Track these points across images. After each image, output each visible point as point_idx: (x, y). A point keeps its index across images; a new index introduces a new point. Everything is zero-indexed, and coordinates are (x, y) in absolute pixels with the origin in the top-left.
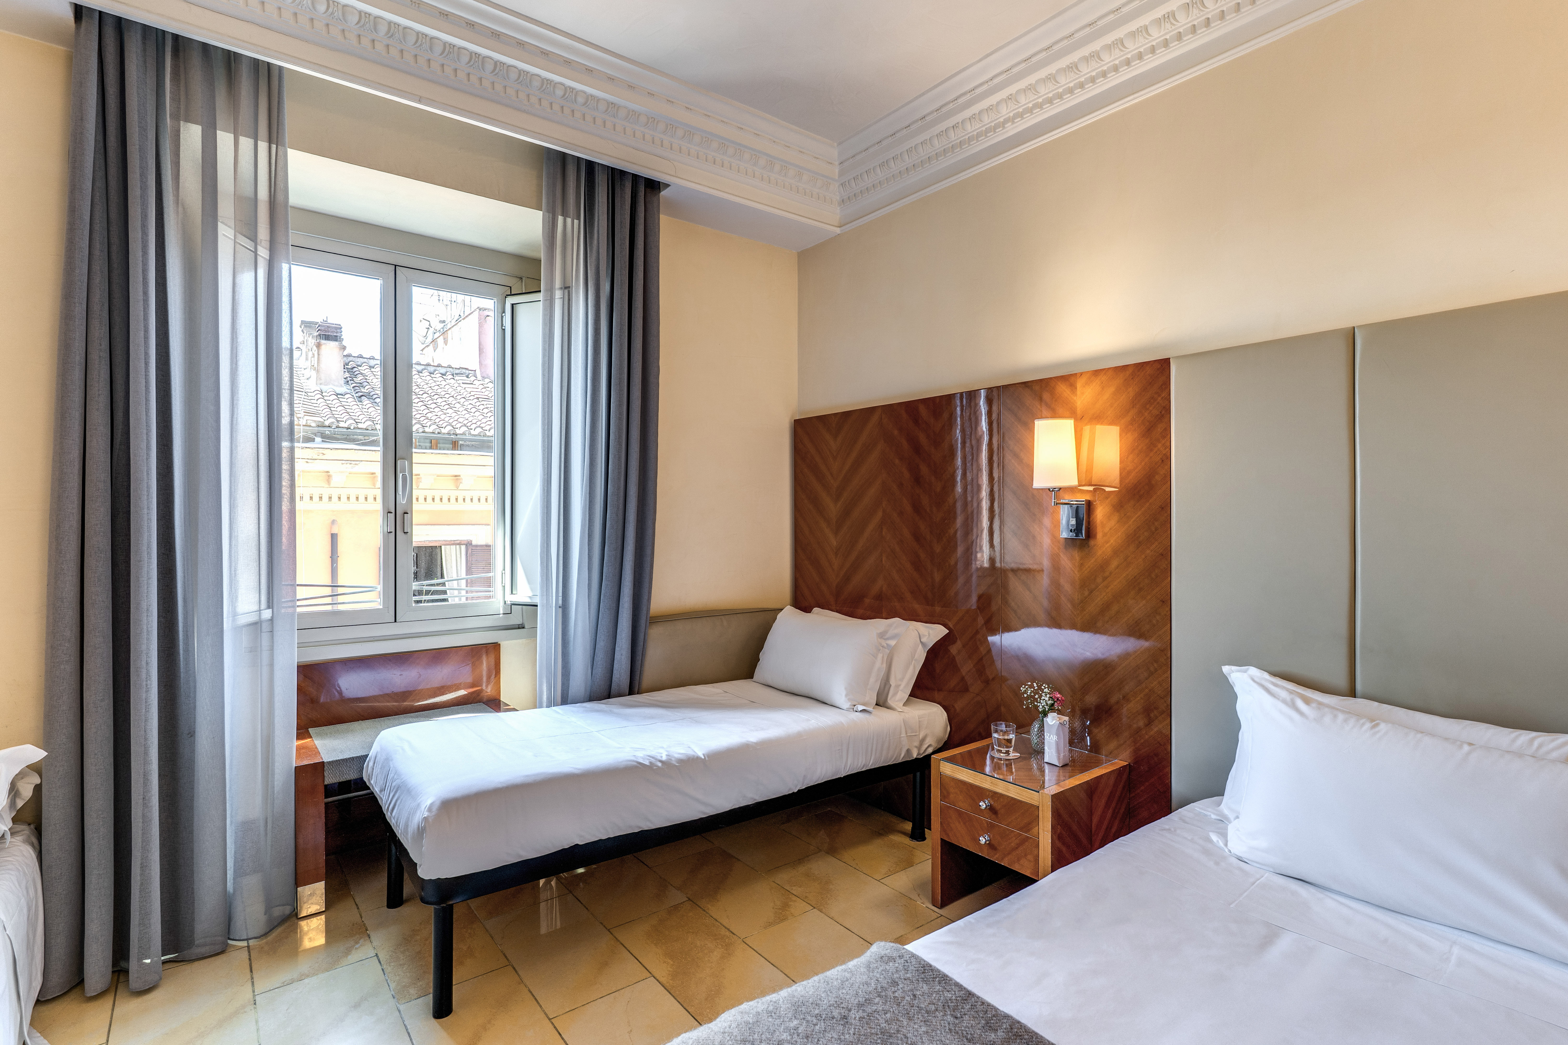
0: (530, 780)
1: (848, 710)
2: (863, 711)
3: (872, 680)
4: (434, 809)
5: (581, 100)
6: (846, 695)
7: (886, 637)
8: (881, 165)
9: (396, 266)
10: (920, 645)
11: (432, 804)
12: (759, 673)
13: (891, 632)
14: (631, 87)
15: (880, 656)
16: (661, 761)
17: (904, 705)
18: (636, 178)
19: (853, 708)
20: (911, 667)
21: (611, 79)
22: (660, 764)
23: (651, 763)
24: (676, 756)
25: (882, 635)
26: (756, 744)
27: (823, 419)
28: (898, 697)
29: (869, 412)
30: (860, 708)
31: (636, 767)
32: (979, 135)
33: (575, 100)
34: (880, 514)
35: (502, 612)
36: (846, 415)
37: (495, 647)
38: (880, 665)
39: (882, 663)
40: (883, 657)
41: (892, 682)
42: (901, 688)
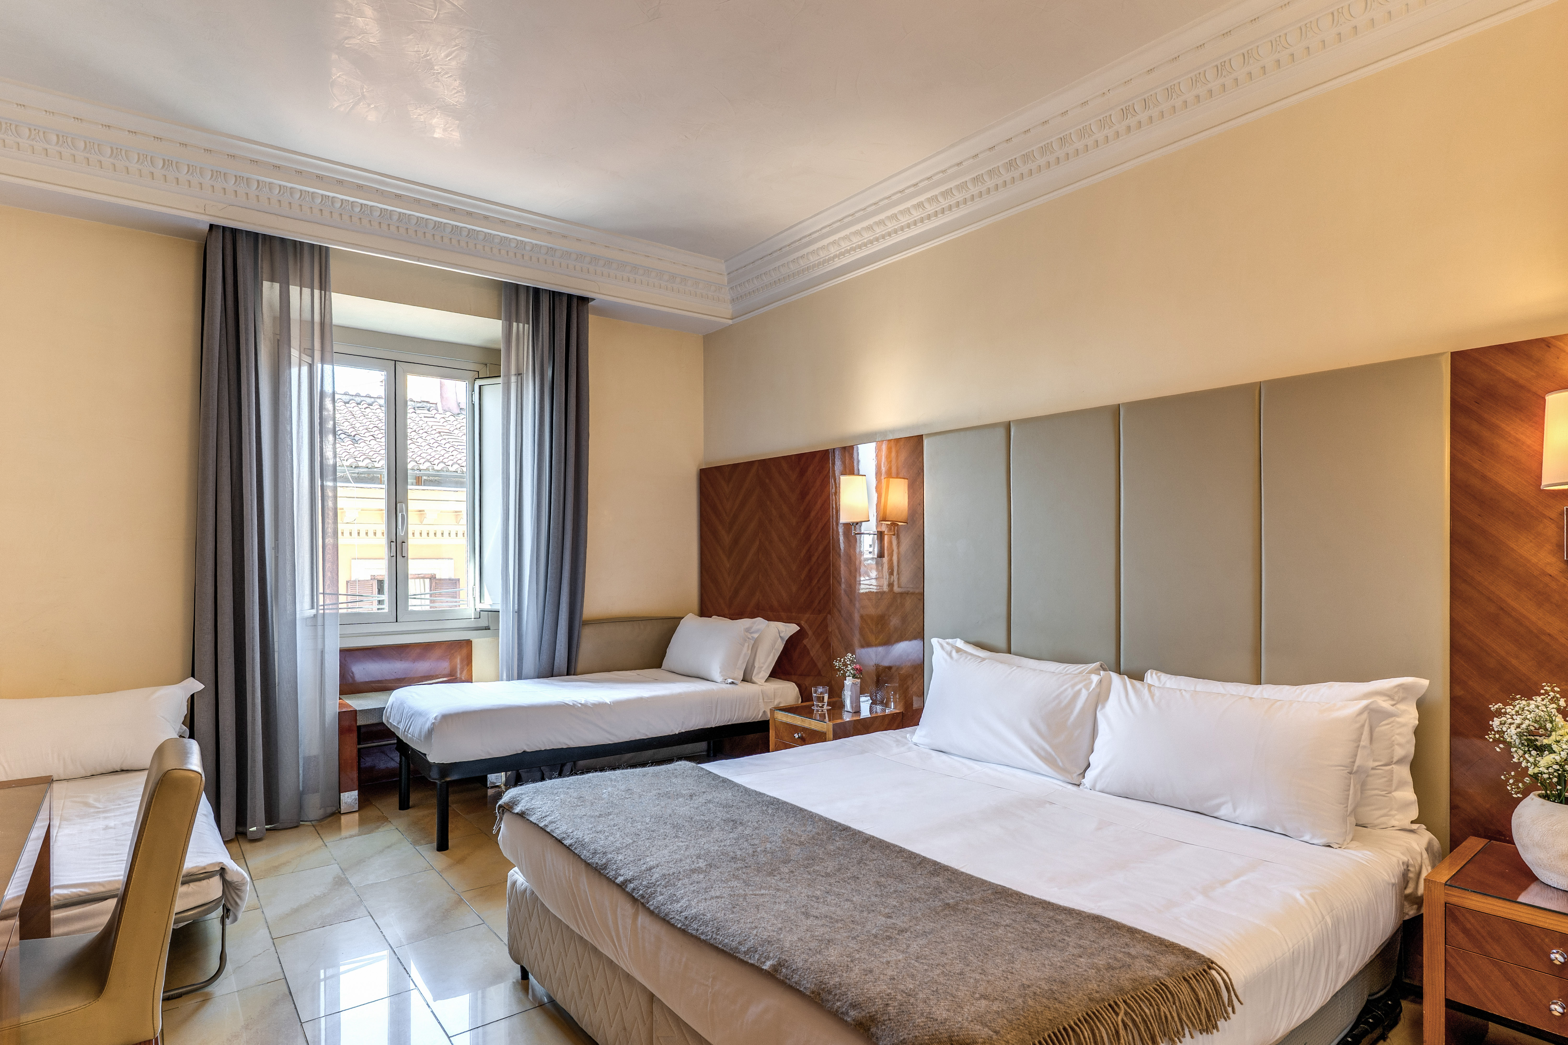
1: (721, 683)
2: (733, 683)
3: (740, 662)
4: (438, 719)
5: (528, 248)
6: (720, 673)
7: (751, 632)
8: (758, 278)
9: (396, 361)
10: (779, 640)
11: (436, 716)
12: (667, 661)
13: (755, 629)
14: (564, 237)
15: (746, 645)
16: (580, 703)
17: (767, 681)
18: (570, 297)
19: (724, 681)
20: (772, 654)
21: (550, 233)
22: (579, 705)
23: (573, 704)
24: (591, 701)
25: (748, 629)
27: (712, 470)
28: (762, 674)
29: (751, 464)
30: (730, 681)
31: (563, 705)
32: (819, 264)
33: (524, 248)
34: (757, 543)
35: (473, 617)
36: (735, 466)
37: (469, 643)
38: (746, 651)
39: (748, 650)
40: (749, 646)
41: (757, 665)
42: (763, 669)
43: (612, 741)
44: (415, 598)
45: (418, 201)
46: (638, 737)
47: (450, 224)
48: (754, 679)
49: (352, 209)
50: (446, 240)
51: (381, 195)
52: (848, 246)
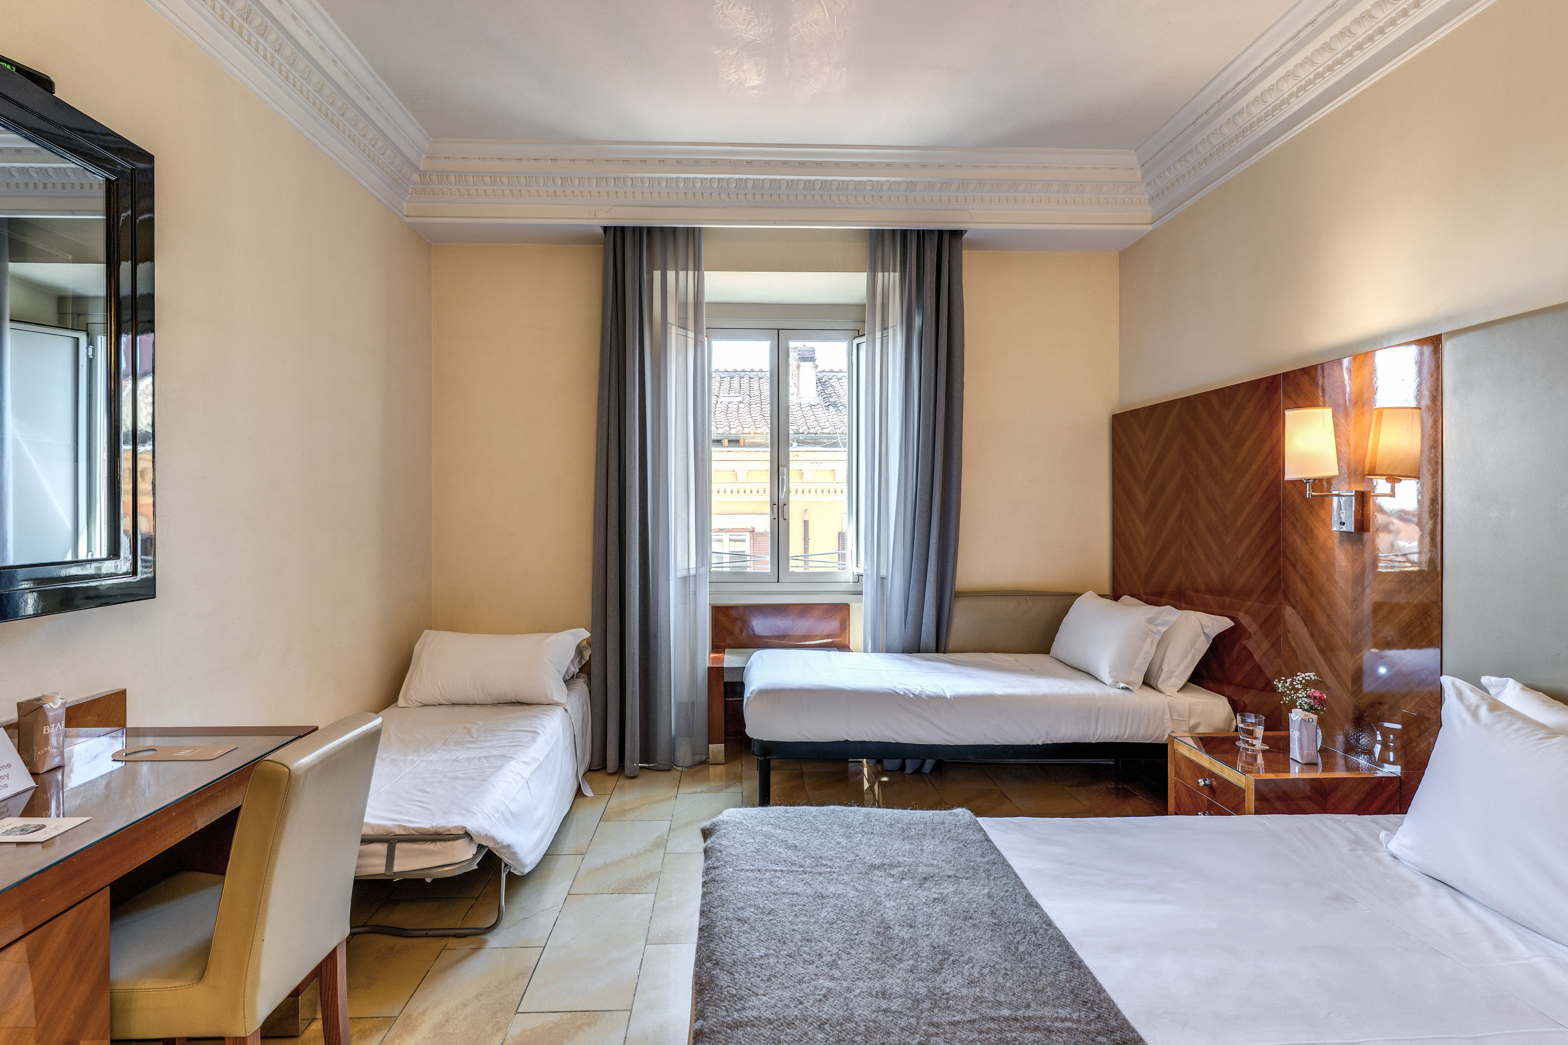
0: (813, 688)
1: (1111, 686)
2: (1127, 689)
3: (1139, 662)
4: (754, 693)
5: (885, 188)
6: (1110, 673)
7: (1156, 623)
8: (1180, 160)
9: (778, 329)
10: (1203, 635)
11: (753, 690)
12: (1056, 648)
13: (1162, 619)
14: (924, 166)
15: (1149, 640)
16: (913, 694)
17: (1181, 690)
18: (939, 232)
19: (1115, 685)
20: (1190, 656)
21: (907, 165)
22: (912, 696)
23: (905, 693)
24: (927, 692)
25: (1151, 621)
26: (1000, 696)
27: (1134, 413)
28: (1173, 681)
29: (1172, 404)
30: (1122, 685)
31: (892, 694)
32: (1267, 115)
33: (882, 189)
34: (1179, 506)
35: (851, 581)
36: (1153, 408)
37: (846, 607)
38: (1148, 649)
39: (1151, 647)
40: (1152, 642)
41: (1165, 667)
42: (1176, 674)
43: (951, 742)
44: (797, 560)
45: (768, 163)
46: (986, 742)
47: (802, 180)
48: (1160, 686)
49: (711, 186)
50: (800, 198)
51: (734, 165)
52: (1311, 73)
